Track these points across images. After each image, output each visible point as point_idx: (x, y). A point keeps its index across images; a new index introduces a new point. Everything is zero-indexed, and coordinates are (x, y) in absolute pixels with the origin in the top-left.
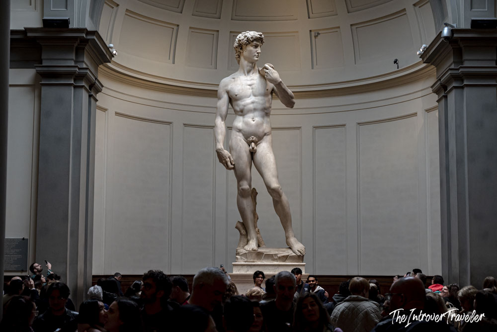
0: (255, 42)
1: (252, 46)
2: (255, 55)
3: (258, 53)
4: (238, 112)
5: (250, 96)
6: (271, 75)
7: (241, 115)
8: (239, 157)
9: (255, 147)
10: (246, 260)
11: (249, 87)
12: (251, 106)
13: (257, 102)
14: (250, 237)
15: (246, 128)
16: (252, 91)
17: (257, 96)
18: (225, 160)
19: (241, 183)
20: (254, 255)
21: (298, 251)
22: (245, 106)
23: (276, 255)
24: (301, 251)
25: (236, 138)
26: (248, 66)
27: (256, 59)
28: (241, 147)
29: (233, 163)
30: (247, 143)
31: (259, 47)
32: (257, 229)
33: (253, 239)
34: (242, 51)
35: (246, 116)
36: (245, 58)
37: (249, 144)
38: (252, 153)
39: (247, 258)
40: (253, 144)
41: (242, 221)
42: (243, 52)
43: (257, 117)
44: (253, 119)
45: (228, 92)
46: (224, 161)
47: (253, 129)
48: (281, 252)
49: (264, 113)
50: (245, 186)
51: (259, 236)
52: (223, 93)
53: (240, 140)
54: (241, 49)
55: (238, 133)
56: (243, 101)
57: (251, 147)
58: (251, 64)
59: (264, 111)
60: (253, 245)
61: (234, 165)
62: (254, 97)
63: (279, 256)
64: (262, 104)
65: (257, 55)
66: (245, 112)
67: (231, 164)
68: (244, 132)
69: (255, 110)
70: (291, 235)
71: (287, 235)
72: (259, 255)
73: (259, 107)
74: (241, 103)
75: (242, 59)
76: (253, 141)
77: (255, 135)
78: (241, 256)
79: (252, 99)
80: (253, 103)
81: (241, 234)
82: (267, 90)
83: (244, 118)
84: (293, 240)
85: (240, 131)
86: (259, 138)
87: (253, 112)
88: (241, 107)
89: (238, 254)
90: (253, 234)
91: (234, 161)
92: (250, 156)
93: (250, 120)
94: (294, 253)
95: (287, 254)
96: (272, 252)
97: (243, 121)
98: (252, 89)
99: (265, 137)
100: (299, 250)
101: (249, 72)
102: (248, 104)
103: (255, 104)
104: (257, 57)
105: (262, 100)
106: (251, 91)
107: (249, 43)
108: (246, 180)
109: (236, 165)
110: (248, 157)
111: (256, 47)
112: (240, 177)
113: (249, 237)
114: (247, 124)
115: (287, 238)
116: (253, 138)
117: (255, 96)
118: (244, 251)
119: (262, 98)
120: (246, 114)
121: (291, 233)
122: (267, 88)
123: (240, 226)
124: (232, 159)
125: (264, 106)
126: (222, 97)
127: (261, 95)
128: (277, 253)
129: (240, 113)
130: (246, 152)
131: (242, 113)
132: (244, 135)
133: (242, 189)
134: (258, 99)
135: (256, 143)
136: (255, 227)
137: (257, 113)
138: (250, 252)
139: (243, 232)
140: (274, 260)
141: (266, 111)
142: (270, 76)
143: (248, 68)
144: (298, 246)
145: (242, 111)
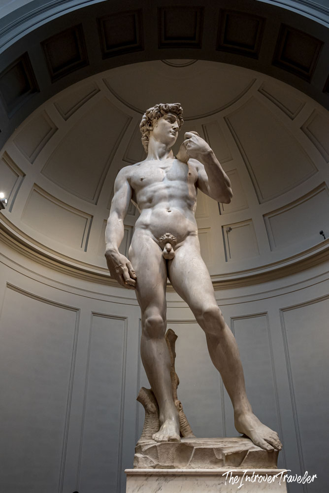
0: (170, 114)
1: (166, 119)
2: (171, 132)
3: (174, 129)
4: (145, 202)
5: (163, 180)
6: (196, 142)
7: (149, 207)
8: (144, 266)
9: (172, 251)
10: (155, 463)
11: (161, 170)
12: (166, 192)
13: (174, 187)
14: (164, 416)
15: (157, 221)
16: (167, 175)
17: (175, 180)
18: (119, 267)
19: (148, 311)
20: (172, 450)
21: (265, 440)
22: (155, 192)
23: (219, 450)
24: (272, 440)
25: (139, 237)
26: (160, 147)
27: (173, 136)
28: (148, 249)
29: (135, 276)
30: (159, 244)
31: (176, 122)
32: (176, 401)
33: (171, 419)
34: (151, 128)
35: (157, 206)
36: (156, 138)
37: (162, 245)
38: (168, 261)
39: (157, 458)
40: (169, 246)
41: (149, 387)
42: (152, 130)
43: (174, 206)
44: (168, 209)
45: (129, 180)
46: (118, 271)
47: (168, 222)
48: (230, 445)
49: (186, 204)
50: (155, 314)
51: (181, 414)
52: (122, 181)
53: (147, 240)
54: (150, 126)
55: (143, 231)
56: (152, 186)
57: (165, 250)
58: (164, 145)
59: (186, 201)
60: (170, 430)
61: (136, 279)
62: (170, 182)
63: (225, 452)
64: (183, 190)
65: (173, 131)
66: (154, 200)
67: (131, 277)
68: (154, 227)
69: (171, 197)
70: (246, 408)
71: (237, 408)
72: (184, 451)
73: (178, 193)
74: (149, 190)
75: (152, 140)
76: (168, 241)
77: (172, 231)
78: (145, 453)
79: (167, 183)
80: (168, 187)
81: (147, 411)
82: (190, 174)
83: (153, 209)
84: (250, 419)
85: (146, 226)
86: (180, 238)
87: (169, 201)
88: (149, 194)
89: (138, 449)
90: (169, 409)
91: (137, 272)
92: (163, 265)
93: (164, 211)
94: (259, 445)
95: (243, 448)
96: (211, 443)
97: (153, 214)
98: (166, 172)
99: (188, 238)
100: (269, 439)
101: (161, 156)
102: (160, 189)
103: (171, 190)
104: (173, 134)
105: (182, 185)
106: (165, 175)
107: (162, 115)
108: (157, 304)
109: (139, 280)
110: (160, 265)
111: (172, 121)
112: (146, 300)
113: (162, 417)
114: (158, 215)
115: (237, 415)
116: (168, 236)
117: (171, 179)
118: (152, 443)
119: (183, 183)
120: (157, 203)
121: (245, 404)
122: (189, 172)
123: (145, 395)
124: (132, 269)
125: (186, 193)
126: (121, 187)
127: (180, 179)
128: (220, 445)
129: (148, 204)
130: (157, 257)
131: (151, 202)
132: (153, 232)
133: (150, 322)
134: (176, 184)
135: (175, 245)
136: (174, 397)
137: (173, 202)
138: (163, 444)
139: (151, 406)
140: (216, 462)
141: (188, 201)
142: (195, 144)
143: (161, 150)
144: (263, 433)
145: (150, 200)
